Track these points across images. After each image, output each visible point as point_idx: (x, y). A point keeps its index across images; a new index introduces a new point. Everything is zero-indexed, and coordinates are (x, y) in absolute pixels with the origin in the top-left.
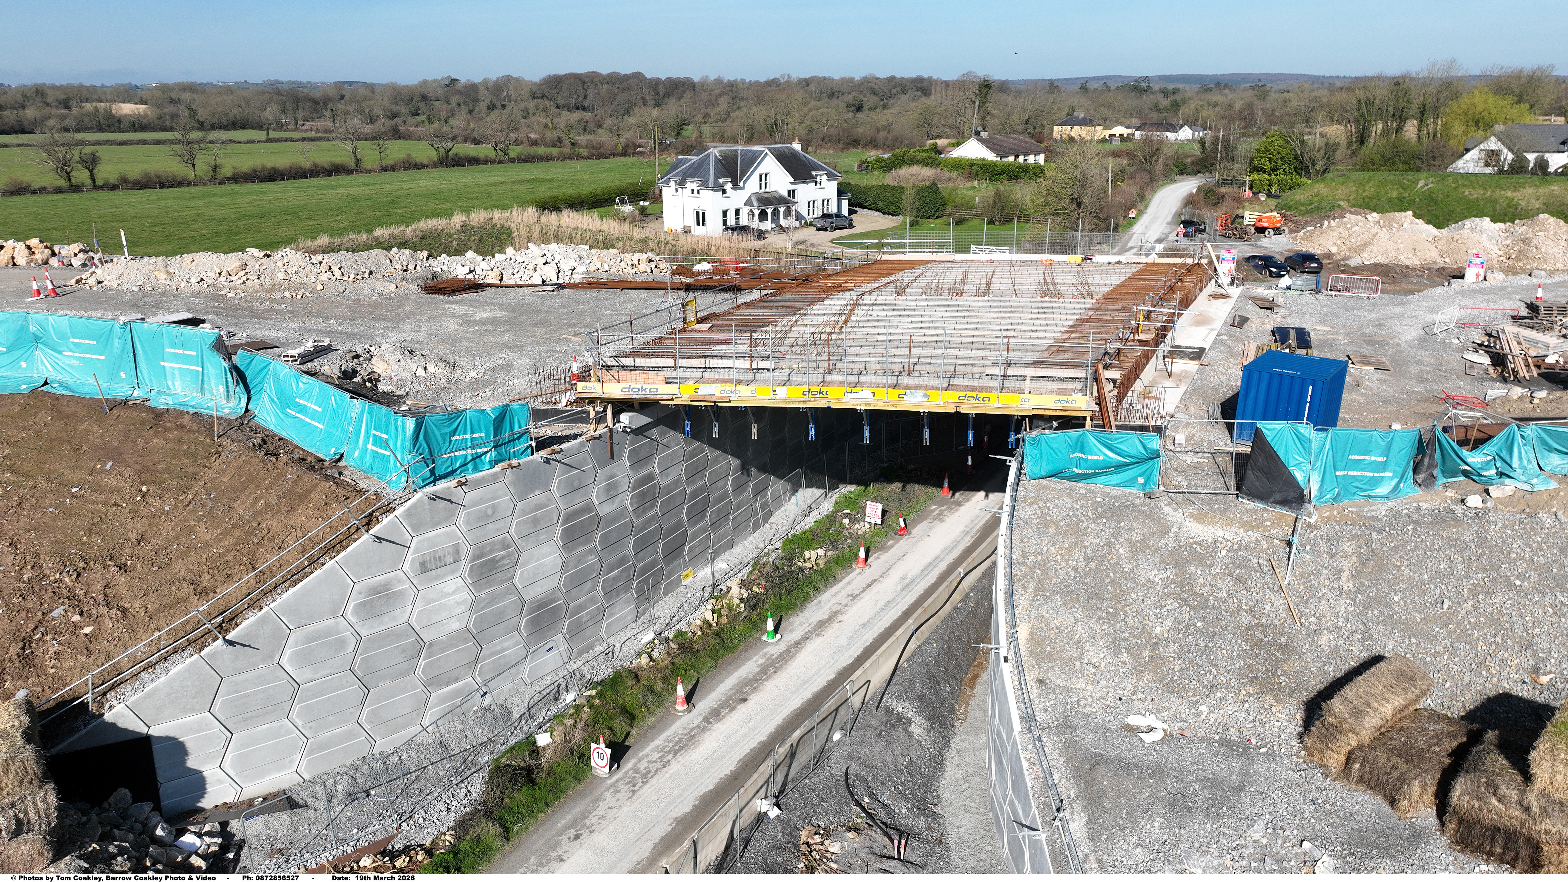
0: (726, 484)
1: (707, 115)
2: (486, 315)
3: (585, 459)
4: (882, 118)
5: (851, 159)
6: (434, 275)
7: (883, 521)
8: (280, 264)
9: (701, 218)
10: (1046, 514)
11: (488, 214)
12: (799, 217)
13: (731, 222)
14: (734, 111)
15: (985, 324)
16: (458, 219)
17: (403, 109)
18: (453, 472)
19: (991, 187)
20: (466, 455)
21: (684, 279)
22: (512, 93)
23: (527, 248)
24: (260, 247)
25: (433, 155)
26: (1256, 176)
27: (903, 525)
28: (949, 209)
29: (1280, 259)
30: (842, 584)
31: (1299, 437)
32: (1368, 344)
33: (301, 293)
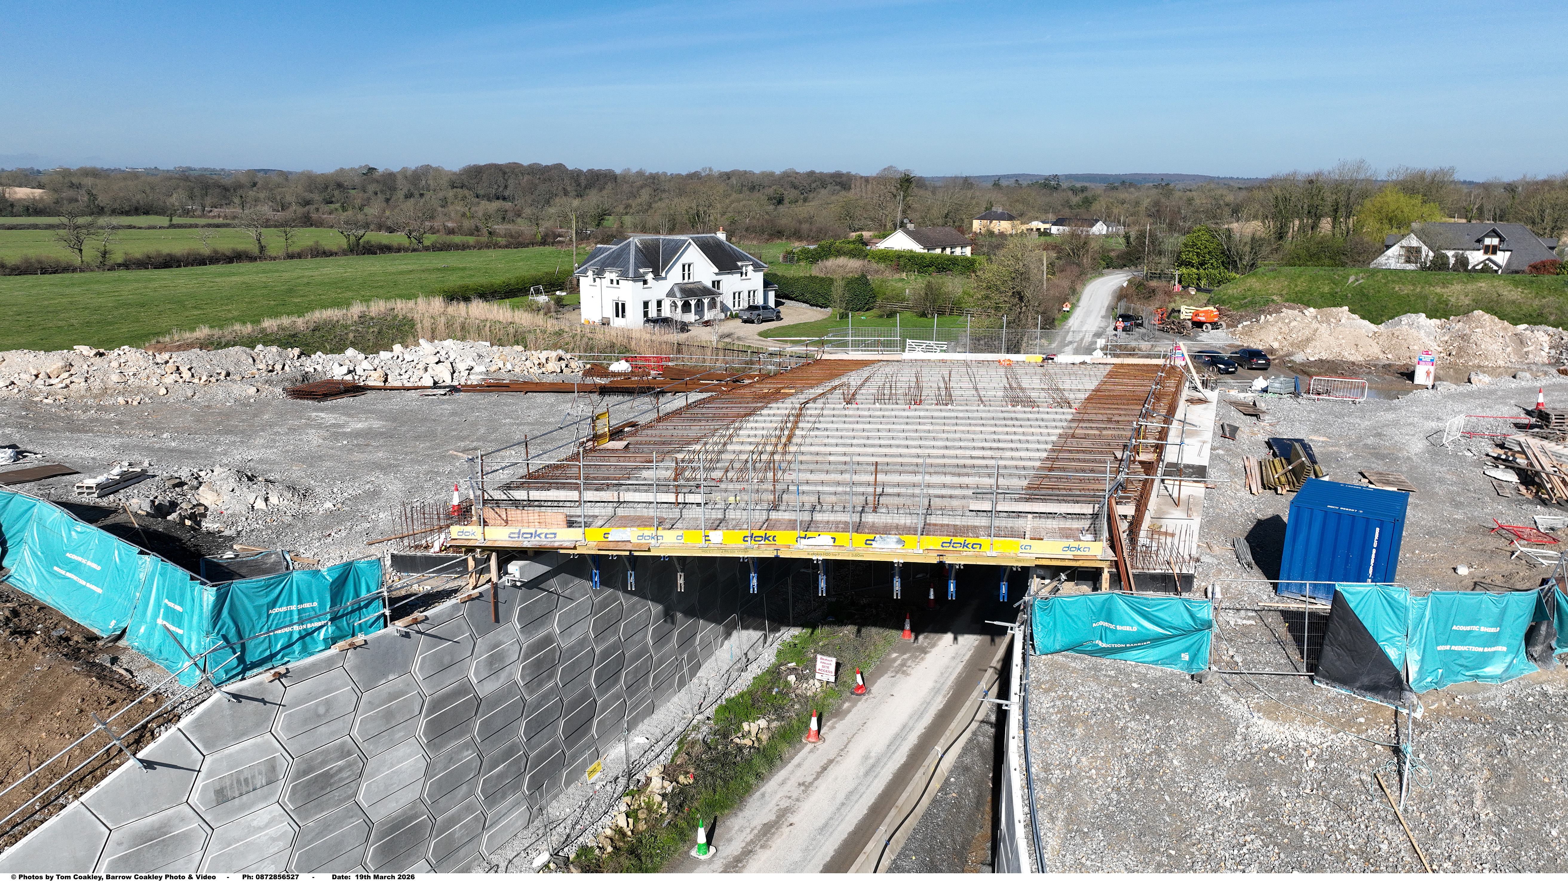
0: (645, 636)
1: (628, 206)
2: (360, 426)
3: (459, 627)
4: (803, 210)
5: (776, 250)
6: (305, 376)
7: (836, 678)
8: (114, 364)
9: (620, 309)
10: (1069, 707)
11: (390, 304)
12: (724, 309)
13: (653, 313)
14: (656, 202)
15: (954, 440)
16: (356, 309)
17: (316, 197)
18: (272, 656)
19: (920, 280)
20: (291, 633)
21: (598, 380)
22: (431, 182)
23: (418, 344)
24: (92, 345)
25: (343, 243)
26: (1184, 270)
27: (861, 683)
28: (879, 301)
29: (1226, 355)
30: (790, 767)
31: (1392, 603)
32: (1377, 458)
33: (138, 398)
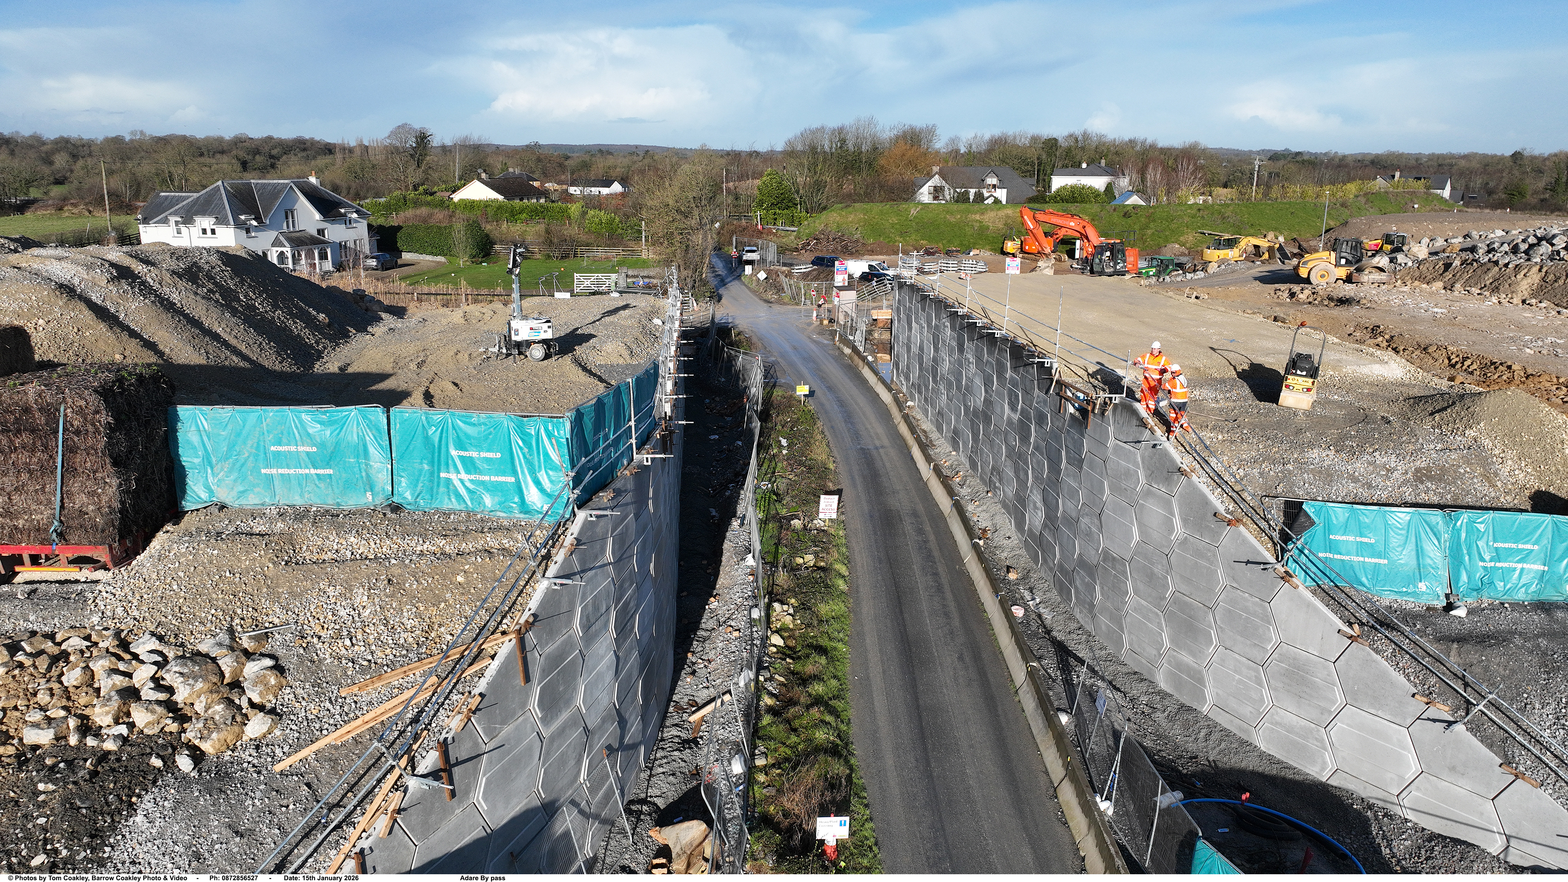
28: (496, 247)
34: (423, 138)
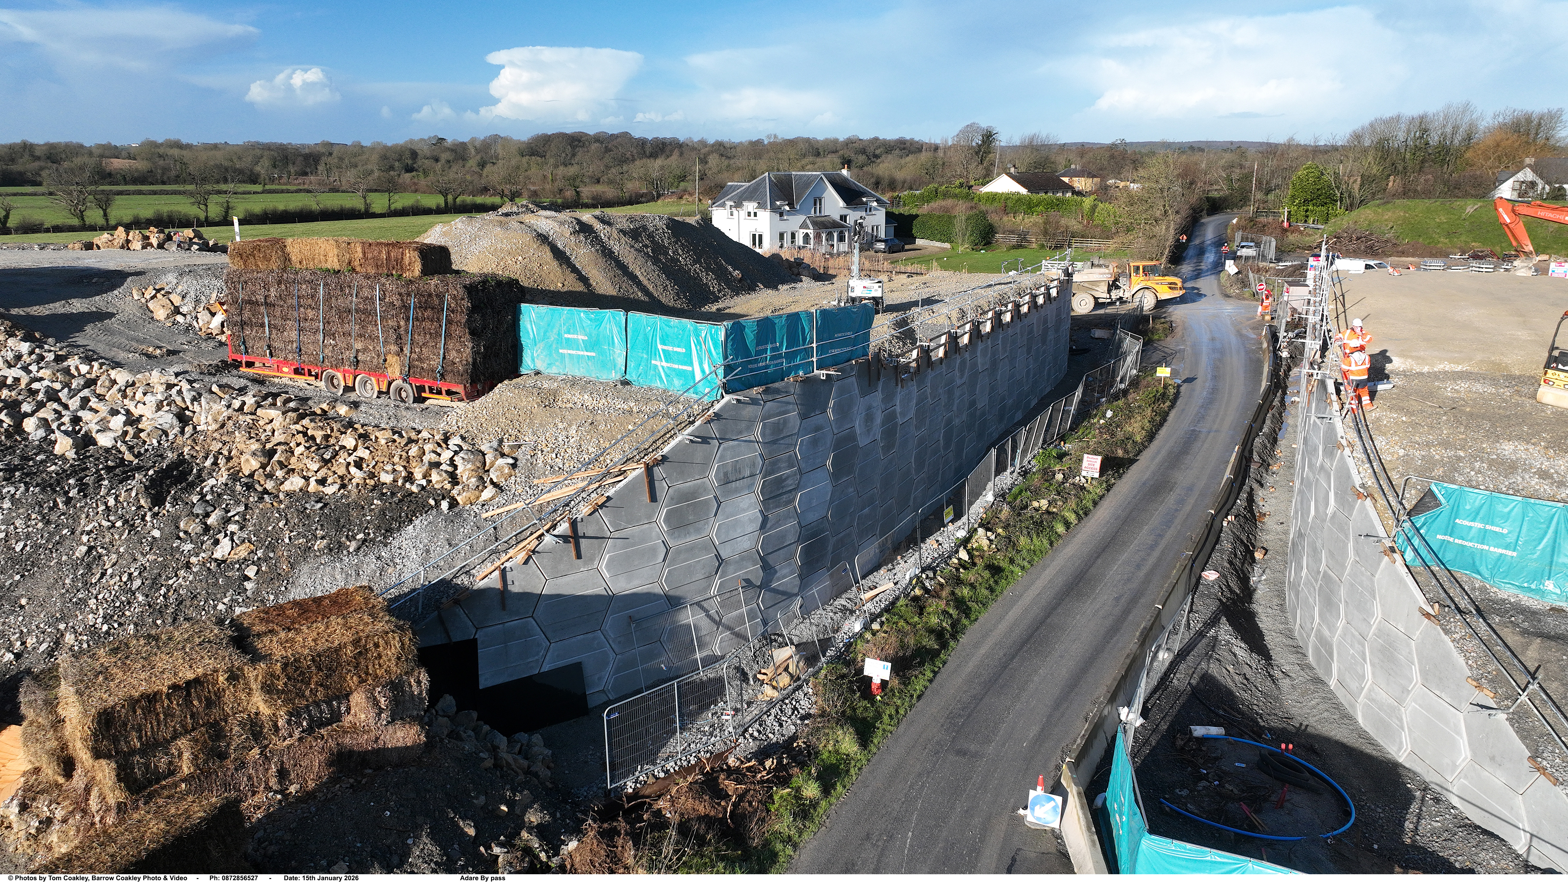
9: (757, 241)
13: (787, 245)
22: (500, 150)
25: (441, 201)
28: (997, 236)
34: (988, 137)
